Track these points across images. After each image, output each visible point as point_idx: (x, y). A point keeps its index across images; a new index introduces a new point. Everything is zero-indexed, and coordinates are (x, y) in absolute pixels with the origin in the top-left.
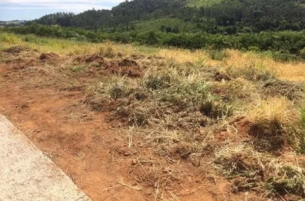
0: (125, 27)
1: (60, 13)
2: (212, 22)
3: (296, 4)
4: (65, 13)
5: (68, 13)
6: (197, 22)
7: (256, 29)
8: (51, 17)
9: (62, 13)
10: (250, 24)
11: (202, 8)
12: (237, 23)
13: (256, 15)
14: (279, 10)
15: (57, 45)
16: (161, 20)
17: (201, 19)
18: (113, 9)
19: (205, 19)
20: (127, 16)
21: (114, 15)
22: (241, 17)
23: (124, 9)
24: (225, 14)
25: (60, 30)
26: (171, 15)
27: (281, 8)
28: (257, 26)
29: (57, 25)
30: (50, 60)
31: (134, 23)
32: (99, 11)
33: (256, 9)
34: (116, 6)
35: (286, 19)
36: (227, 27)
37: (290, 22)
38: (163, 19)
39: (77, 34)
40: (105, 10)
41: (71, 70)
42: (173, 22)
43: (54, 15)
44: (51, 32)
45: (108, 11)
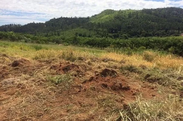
0: (54, 33)
1: (12, 24)
2: (105, 31)
3: (150, 22)
4: (15, 24)
5: (17, 25)
6: (97, 31)
7: (129, 35)
8: (6, 27)
9: (13, 24)
10: (126, 33)
11: (99, 23)
12: (119, 32)
13: (129, 28)
14: (140, 25)
15: (16, 47)
16: (75, 29)
17: (98, 29)
18: (46, 22)
19: (101, 29)
20: (54, 27)
21: (47, 26)
22: (120, 29)
23: (53, 22)
24: (112, 27)
25: (14, 35)
26: (81, 27)
27: (142, 24)
28: (129, 34)
29: (11, 32)
30: (24, 68)
31: (59, 31)
32: (37, 23)
33: (129, 24)
34: (48, 21)
35: (145, 30)
36: (114, 34)
37: (147, 32)
38: (77, 29)
39: (25, 38)
40: (41, 23)
41: (52, 81)
42: (82, 31)
43: (8, 25)
44: (7, 36)
45: (43, 23)
